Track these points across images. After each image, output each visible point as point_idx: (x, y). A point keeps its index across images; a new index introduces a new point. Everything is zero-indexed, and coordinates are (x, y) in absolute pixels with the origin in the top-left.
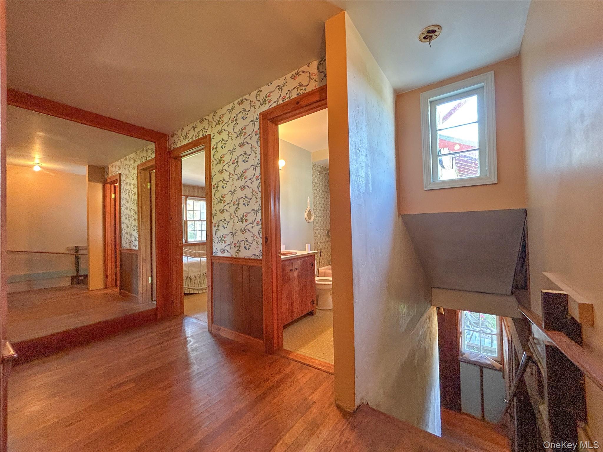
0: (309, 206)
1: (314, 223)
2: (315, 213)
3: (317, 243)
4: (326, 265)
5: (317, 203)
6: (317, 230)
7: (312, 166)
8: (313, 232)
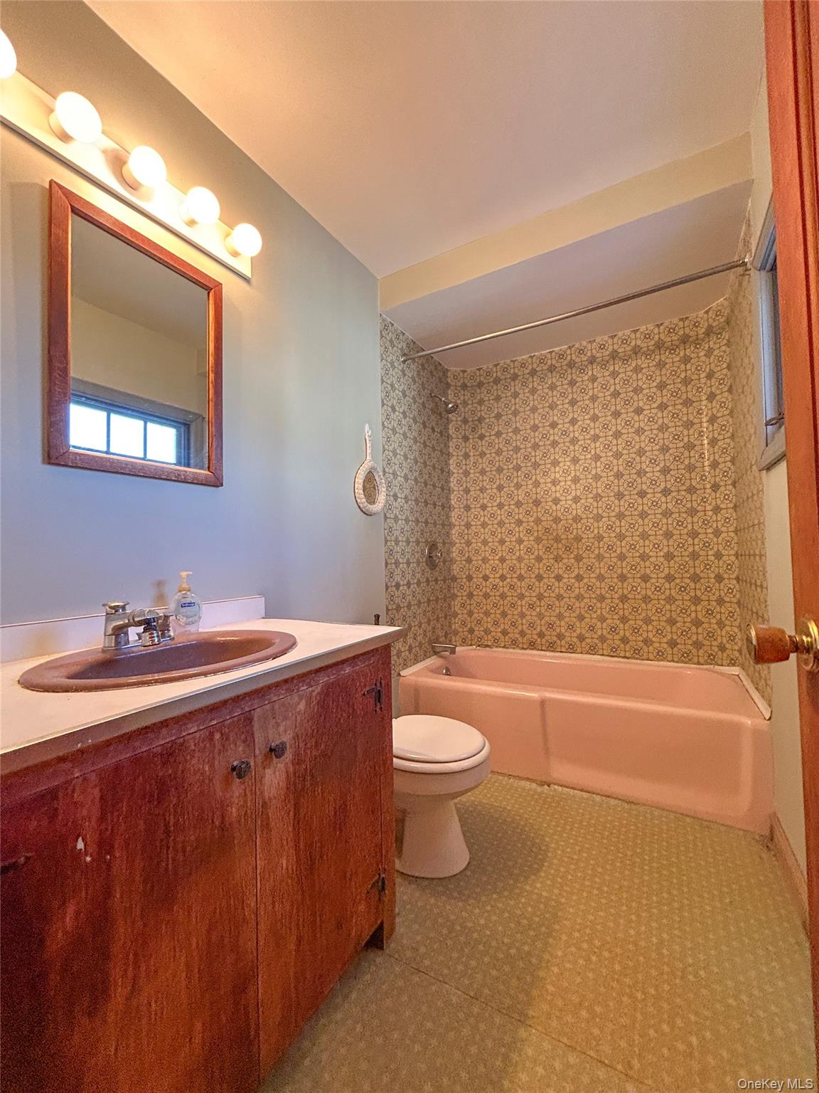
0: (369, 458)
1: (386, 518)
2: (389, 486)
3: (398, 586)
4: (426, 657)
5: (395, 454)
6: (397, 542)
7: (378, 328)
8: (383, 549)
